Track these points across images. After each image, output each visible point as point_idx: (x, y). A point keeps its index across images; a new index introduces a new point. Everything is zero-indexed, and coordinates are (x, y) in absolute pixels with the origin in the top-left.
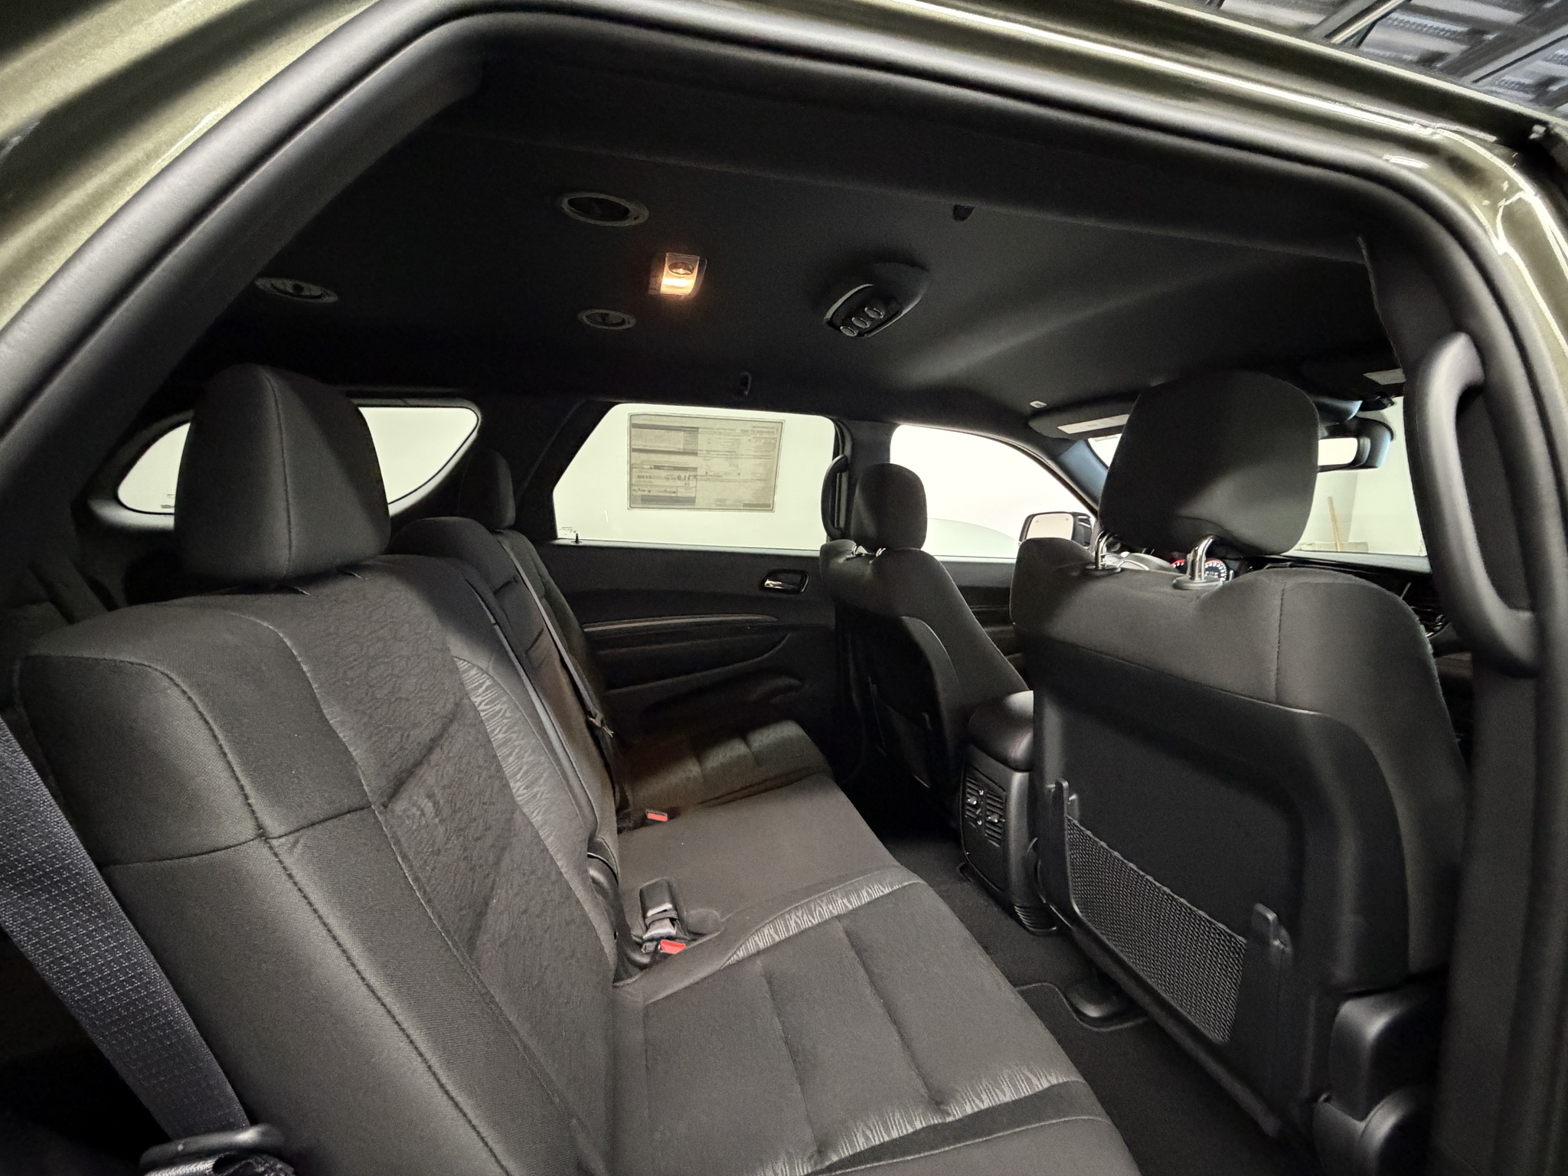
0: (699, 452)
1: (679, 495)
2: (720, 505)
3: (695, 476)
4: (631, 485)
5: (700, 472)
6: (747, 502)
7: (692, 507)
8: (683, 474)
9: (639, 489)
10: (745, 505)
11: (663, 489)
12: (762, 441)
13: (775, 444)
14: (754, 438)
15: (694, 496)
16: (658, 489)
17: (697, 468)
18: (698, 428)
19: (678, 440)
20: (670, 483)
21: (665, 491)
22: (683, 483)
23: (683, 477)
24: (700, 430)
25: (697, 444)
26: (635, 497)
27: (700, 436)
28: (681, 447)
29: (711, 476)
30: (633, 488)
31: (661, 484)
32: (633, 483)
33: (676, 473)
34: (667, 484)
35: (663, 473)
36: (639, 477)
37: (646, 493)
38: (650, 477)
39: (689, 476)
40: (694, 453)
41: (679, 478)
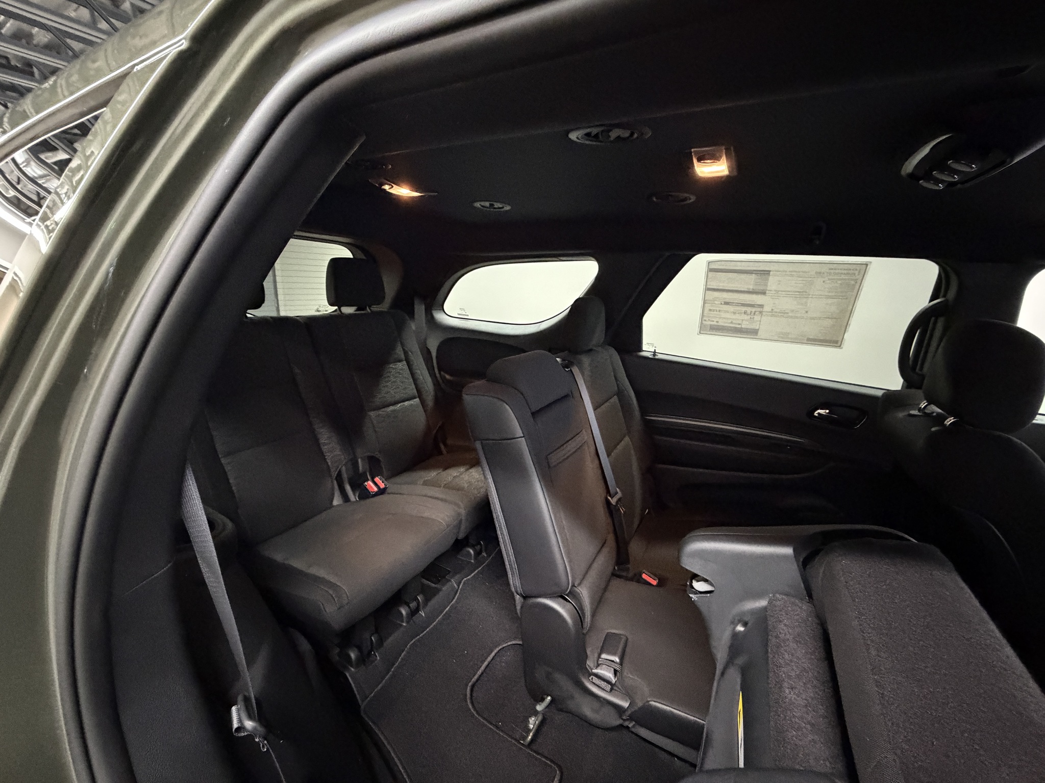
0: (767, 292)
1: (743, 327)
2: (782, 338)
3: (761, 312)
4: (703, 316)
5: (767, 308)
6: (811, 337)
7: (755, 337)
8: (749, 309)
9: (709, 320)
10: (809, 339)
11: (730, 321)
12: (839, 282)
13: (854, 285)
14: (829, 279)
15: (757, 328)
16: (725, 320)
17: (763, 305)
18: (770, 271)
19: (749, 282)
20: (737, 316)
21: (732, 323)
22: (749, 317)
23: (749, 312)
24: (771, 273)
25: (766, 285)
26: (705, 326)
27: (771, 278)
28: (751, 287)
29: (776, 312)
30: (704, 318)
31: (728, 317)
32: (705, 315)
33: (744, 309)
34: (734, 317)
35: (731, 308)
36: (710, 310)
37: (715, 323)
38: (719, 311)
39: (755, 312)
40: (763, 293)
41: (745, 313)
